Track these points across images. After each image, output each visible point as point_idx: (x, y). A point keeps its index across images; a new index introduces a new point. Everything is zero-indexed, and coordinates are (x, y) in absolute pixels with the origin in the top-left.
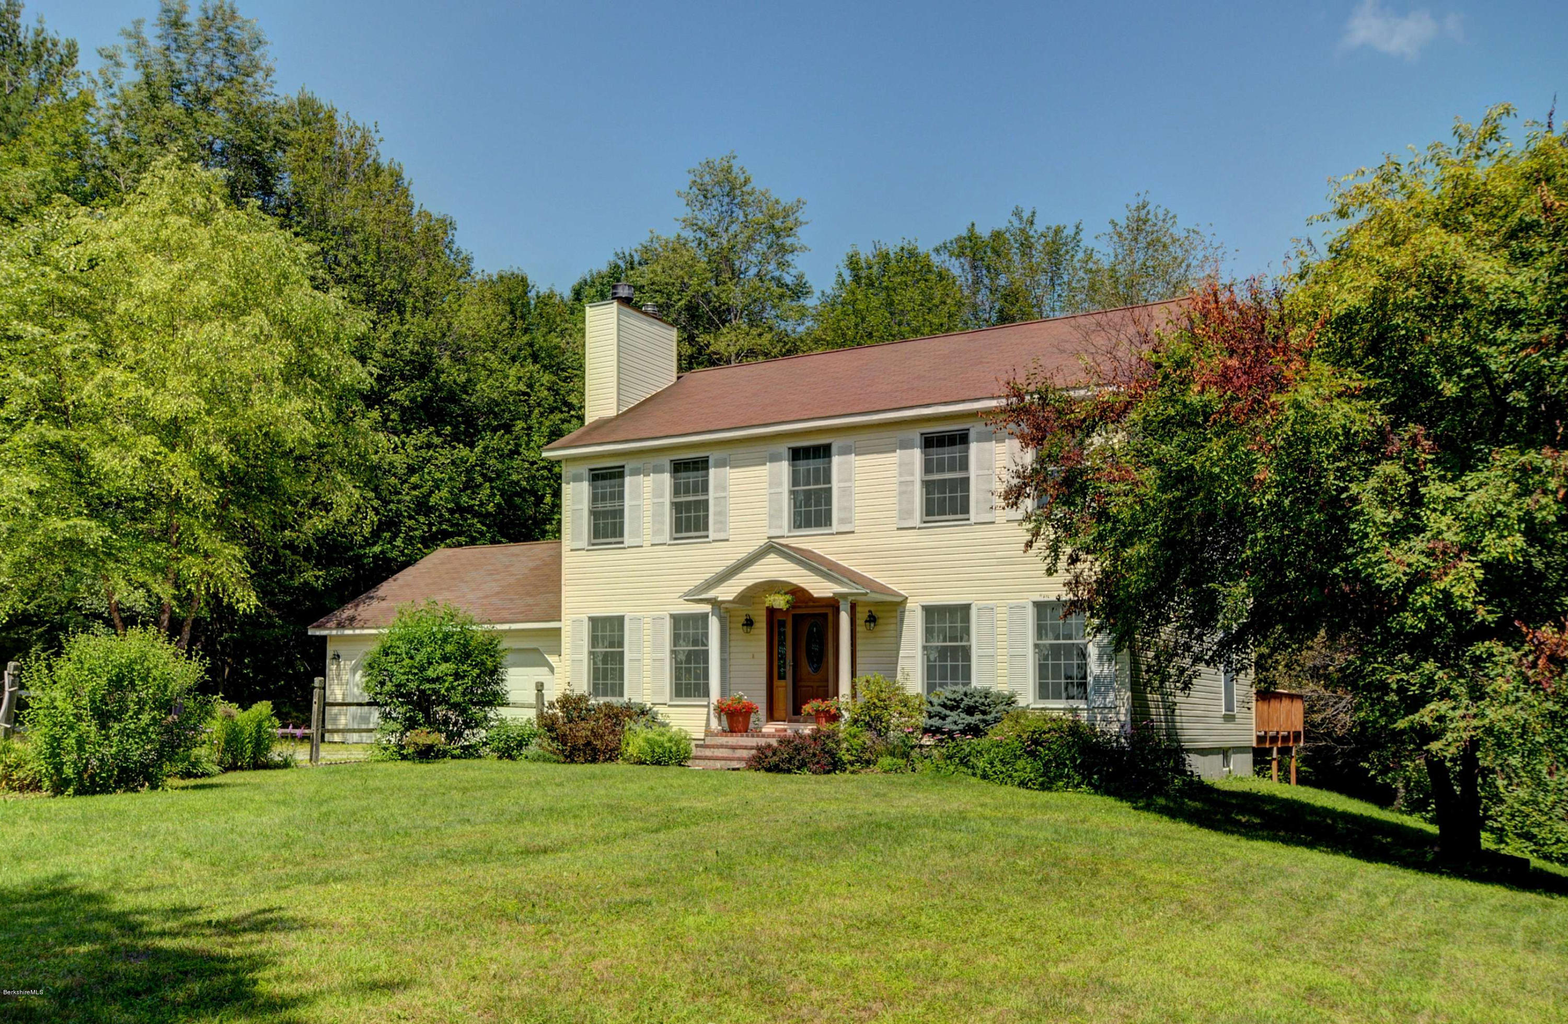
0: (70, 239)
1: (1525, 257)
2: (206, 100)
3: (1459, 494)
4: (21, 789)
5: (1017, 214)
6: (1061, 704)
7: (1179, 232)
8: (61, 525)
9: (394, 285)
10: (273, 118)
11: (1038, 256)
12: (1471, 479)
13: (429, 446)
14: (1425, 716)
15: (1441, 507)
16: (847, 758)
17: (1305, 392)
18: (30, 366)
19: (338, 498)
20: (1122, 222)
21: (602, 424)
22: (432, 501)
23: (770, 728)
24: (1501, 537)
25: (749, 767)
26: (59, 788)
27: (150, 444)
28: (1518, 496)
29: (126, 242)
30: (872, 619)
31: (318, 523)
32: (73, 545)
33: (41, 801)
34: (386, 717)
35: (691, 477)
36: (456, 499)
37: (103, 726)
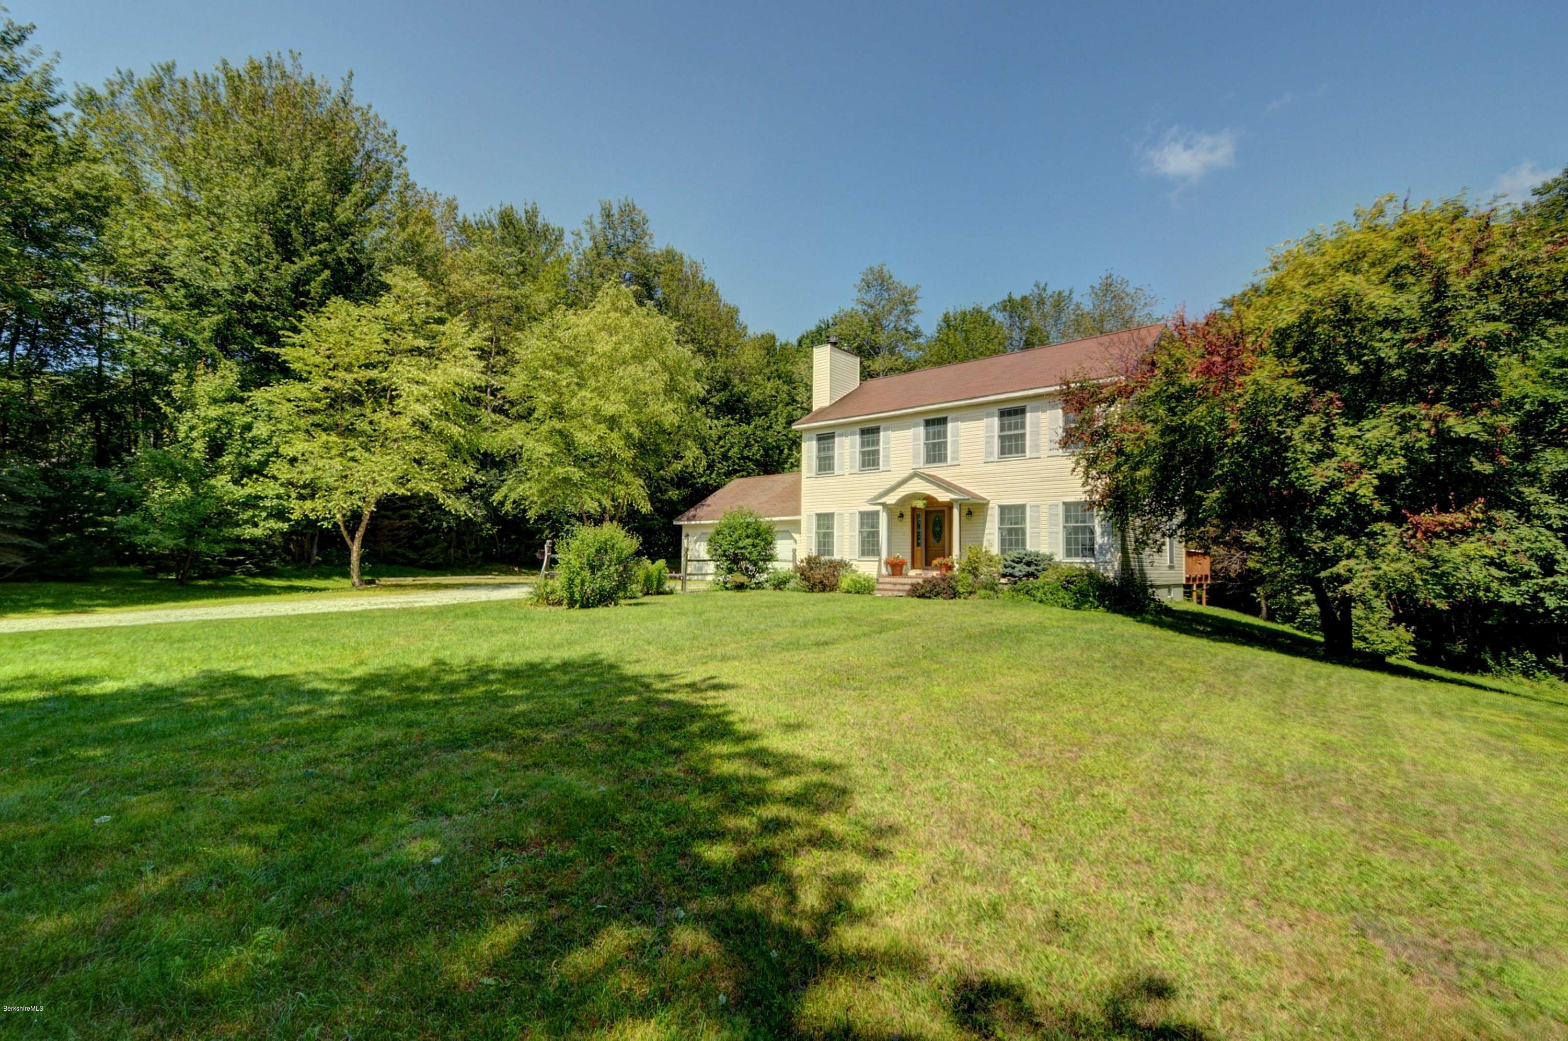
0: (565, 326)
1: (1401, 287)
2: (620, 253)
3: (1359, 434)
4: (553, 604)
5: (1037, 285)
6: (1078, 560)
7: (1130, 290)
8: (561, 471)
9: (712, 342)
10: (653, 260)
11: (1048, 308)
12: (1366, 424)
13: (728, 425)
14: (1340, 568)
15: (1346, 441)
16: (961, 590)
17: (1261, 375)
18: (547, 391)
19: (688, 454)
20: (1098, 286)
21: (822, 411)
22: (730, 454)
23: (912, 573)
24: (1390, 458)
25: (909, 595)
26: (572, 604)
27: (602, 429)
28: (1400, 433)
29: (591, 327)
30: (970, 513)
31: (678, 466)
32: (566, 480)
33: (562, 610)
34: (717, 567)
35: (870, 437)
36: (741, 452)
37: (593, 573)
